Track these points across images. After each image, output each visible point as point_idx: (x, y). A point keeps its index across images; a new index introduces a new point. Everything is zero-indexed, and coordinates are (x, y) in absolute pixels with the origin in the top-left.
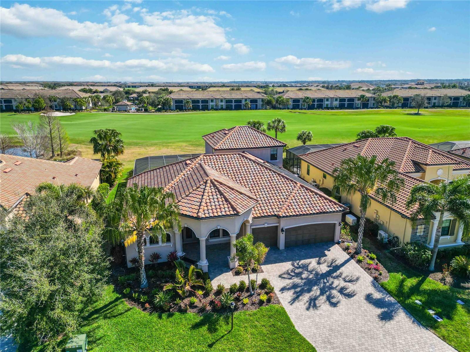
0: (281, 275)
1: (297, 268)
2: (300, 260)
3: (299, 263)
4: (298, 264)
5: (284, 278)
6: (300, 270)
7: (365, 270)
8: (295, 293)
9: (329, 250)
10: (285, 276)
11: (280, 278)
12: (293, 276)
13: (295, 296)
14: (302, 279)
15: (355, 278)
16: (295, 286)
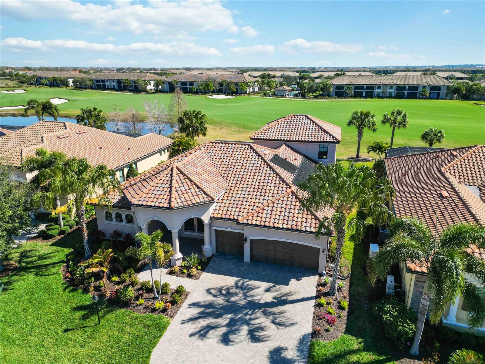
0: (211, 289)
1: (237, 287)
2: (251, 279)
3: (245, 282)
4: (243, 283)
5: (210, 293)
6: (237, 290)
7: (314, 318)
8: (201, 313)
9: (298, 280)
10: (213, 292)
11: (205, 292)
12: (222, 294)
13: (197, 316)
14: (228, 301)
15: (290, 323)
16: (210, 305)
